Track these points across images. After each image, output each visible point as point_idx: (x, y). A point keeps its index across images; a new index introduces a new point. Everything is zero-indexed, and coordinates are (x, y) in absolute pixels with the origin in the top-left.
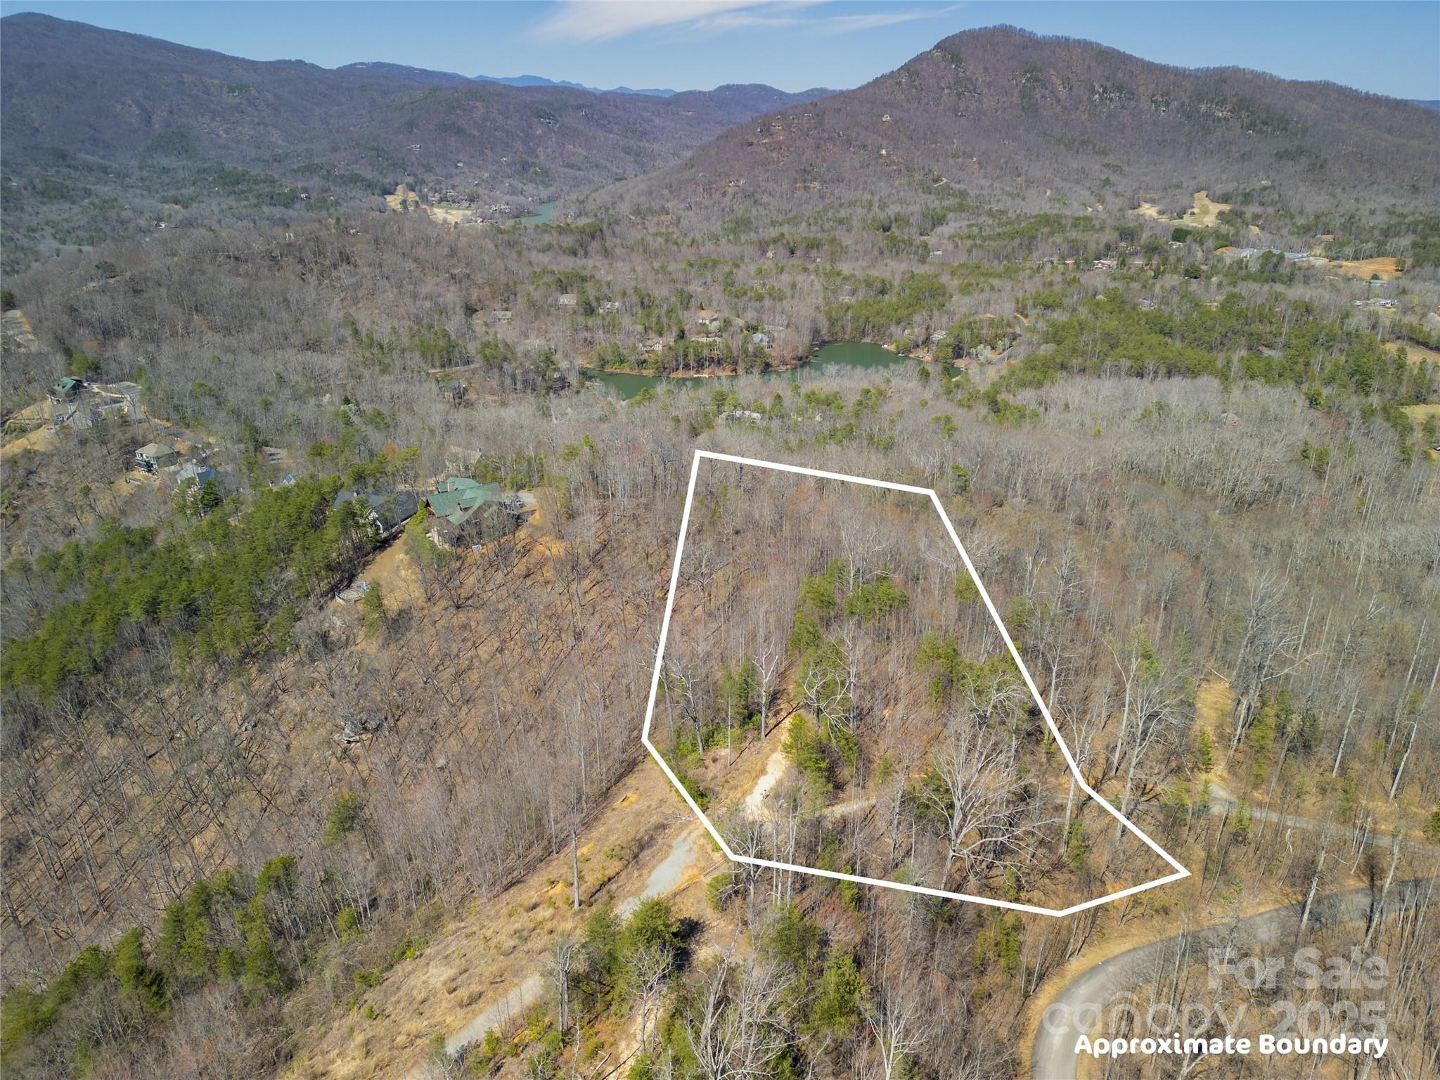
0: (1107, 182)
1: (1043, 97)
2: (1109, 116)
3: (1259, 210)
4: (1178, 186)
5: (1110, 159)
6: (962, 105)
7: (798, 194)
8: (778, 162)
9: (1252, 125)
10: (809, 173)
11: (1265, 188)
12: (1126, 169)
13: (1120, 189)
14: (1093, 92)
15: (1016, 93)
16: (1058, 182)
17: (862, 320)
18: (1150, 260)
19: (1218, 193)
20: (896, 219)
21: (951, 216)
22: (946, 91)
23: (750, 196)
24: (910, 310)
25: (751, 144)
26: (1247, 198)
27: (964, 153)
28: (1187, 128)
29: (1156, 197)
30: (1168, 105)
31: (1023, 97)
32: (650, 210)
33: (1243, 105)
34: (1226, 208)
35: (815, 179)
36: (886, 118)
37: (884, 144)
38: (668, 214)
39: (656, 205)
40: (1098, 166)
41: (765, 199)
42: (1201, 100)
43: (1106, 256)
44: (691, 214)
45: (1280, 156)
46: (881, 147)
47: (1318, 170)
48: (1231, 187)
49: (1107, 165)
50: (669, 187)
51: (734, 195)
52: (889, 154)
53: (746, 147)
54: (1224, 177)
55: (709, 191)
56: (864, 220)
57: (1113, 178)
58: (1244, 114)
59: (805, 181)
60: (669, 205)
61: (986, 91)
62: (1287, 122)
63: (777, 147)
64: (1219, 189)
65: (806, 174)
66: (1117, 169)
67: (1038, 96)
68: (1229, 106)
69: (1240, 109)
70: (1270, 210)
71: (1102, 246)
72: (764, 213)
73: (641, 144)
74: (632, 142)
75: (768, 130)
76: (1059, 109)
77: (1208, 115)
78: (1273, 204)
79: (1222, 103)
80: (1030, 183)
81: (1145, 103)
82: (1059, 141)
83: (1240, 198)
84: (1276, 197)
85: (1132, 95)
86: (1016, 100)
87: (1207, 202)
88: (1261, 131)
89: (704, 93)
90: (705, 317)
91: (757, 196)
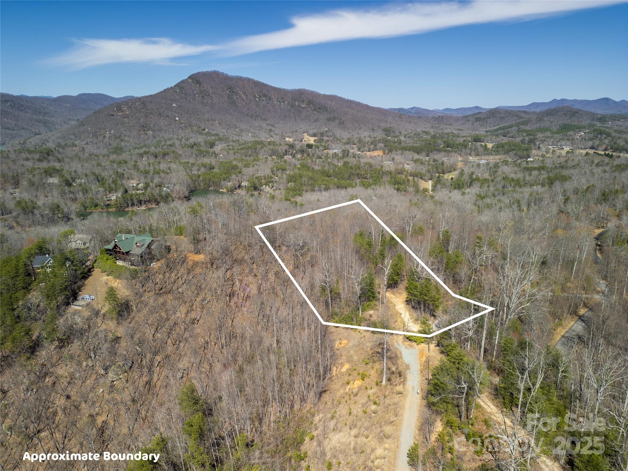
0: (271, 130)
1: (237, 98)
2: (263, 106)
3: (328, 138)
4: (297, 131)
5: (268, 122)
6: (205, 101)
7: (142, 136)
8: (129, 123)
9: (315, 110)
10: (145, 127)
11: (327, 131)
12: (276, 126)
13: (277, 132)
14: (256, 97)
15: (226, 97)
16: (252, 130)
17: (208, 180)
18: (303, 155)
19: (311, 133)
20: (194, 144)
21: (217, 143)
22: (197, 95)
23: (119, 137)
24: (227, 175)
25: (113, 115)
26: (322, 134)
27: (212, 119)
28: (293, 111)
29: (290, 135)
30: (284, 102)
31: (229, 99)
32: (66, 145)
33: (310, 103)
34: (316, 138)
35: (149, 130)
36: (174, 105)
37: (176, 115)
38: (76, 146)
39: (69, 142)
40: (265, 125)
41: (126, 139)
42: (295, 101)
43: (286, 155)
44: (89, 146)
45: (328, 120)
46: (175, 117)
47: (342, 124)
48: (315, 131)
49: (268, 124)
50: (74, 134)
51: (110, 138)
52: (180, 120)
53: (111, 117)
54: (311, 128)
55: (95, 135)
56: (181, 144)
57: (273, 129)
58: (311, 106)
59: (144, 131)
60: (77, 143)
61: (213, 96)
62: (327, 108)
63: (127, 117)
64: (311, 132)
65: (144, 128)
66: (272, 126)
67: (235, 98)
68: (306, 103)
69: (310, 104)
70: (331, 138)
71: (284, 151)
72: (128, 145)
73: (46, 118)
74: (41, 117)
75: (120, 109)
76: (244, 103)
77: (299, 106)
78: (331, 136)
79: (303, 101)
80: (242, 131)
81: (275, 102)
82: (247, 115)
83: (320, 135)
84: (331, 134)
85: (270, 99)
86: (226, 100)
87: (308, 137)
88: (318, 112)
89: (73, 97)
90: (133, 183)
91: (122, 138)
